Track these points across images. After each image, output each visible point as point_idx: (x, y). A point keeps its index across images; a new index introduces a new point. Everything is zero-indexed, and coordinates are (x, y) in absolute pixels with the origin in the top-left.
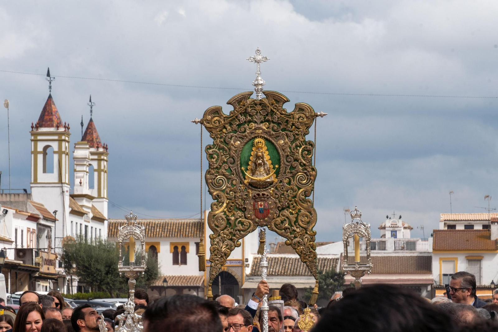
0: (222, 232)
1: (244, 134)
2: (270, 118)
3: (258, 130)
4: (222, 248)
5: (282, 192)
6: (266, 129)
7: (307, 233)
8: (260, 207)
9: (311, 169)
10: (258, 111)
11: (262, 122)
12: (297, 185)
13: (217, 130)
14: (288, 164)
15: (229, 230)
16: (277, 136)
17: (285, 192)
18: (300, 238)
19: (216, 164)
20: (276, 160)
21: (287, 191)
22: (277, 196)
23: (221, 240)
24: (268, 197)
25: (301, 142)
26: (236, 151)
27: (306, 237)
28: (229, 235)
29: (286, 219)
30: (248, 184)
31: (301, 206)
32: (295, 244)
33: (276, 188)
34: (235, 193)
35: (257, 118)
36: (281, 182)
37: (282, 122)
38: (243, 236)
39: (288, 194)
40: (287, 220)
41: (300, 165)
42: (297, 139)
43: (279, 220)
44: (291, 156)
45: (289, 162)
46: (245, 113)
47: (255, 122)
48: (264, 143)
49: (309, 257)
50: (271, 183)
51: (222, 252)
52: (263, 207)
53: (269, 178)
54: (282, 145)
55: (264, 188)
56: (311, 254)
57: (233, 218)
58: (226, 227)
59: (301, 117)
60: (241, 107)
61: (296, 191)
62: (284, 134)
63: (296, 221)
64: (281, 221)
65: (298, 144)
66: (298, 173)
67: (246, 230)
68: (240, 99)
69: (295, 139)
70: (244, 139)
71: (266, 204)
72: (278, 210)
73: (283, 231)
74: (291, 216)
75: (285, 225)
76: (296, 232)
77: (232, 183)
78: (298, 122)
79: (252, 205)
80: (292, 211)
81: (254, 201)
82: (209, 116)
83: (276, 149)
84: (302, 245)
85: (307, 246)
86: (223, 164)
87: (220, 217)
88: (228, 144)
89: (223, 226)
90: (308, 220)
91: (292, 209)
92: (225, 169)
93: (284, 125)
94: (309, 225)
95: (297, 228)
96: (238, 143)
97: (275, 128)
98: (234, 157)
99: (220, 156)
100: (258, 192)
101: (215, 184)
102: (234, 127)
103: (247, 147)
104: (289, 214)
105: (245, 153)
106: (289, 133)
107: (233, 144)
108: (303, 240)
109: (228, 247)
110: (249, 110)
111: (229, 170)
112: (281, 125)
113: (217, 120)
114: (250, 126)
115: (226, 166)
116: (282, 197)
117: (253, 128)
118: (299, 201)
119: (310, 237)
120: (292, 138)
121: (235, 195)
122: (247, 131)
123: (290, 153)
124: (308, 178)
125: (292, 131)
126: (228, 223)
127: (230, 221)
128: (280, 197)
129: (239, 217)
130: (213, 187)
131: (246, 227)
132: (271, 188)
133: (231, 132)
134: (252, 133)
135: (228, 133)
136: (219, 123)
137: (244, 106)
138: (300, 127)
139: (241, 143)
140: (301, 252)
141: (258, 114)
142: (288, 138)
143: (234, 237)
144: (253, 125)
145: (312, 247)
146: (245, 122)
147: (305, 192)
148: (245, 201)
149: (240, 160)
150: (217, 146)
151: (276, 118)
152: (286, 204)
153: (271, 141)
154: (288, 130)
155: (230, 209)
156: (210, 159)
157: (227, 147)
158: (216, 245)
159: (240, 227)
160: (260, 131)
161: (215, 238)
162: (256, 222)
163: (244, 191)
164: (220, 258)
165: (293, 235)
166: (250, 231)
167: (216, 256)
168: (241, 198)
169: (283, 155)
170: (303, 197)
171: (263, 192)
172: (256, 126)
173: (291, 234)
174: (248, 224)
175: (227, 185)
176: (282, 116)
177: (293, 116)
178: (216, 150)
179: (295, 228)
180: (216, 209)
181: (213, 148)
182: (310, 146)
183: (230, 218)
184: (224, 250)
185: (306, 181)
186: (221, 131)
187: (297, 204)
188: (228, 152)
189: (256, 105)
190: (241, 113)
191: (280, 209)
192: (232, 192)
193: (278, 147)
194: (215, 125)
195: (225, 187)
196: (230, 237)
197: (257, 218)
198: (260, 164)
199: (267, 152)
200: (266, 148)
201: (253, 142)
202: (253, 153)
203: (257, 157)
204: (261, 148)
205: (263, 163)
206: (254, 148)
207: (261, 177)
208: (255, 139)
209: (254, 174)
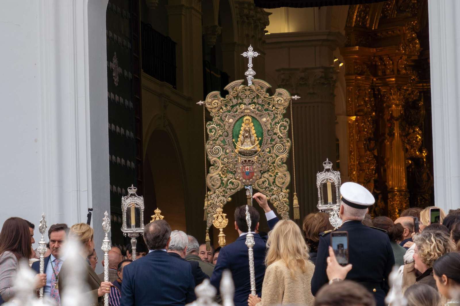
0: (217, 190)
1: (236, 114)
2: (255, 100)
3: (246, 110)
4: (216, 202)
5: (264, 159)
6: (253, 110)
7: (282, 191)
8: (246, 171)
9: (286, 141)
10: (247, 95)
11: (250, 104)
12: (276, 153)
13: (216, 110)
14: (269, 137)
15: (222, 188)
17: (266, 159)
18: (276, 195)
19: (214, 136)
20: (260, 134)
21: (268, 158)
22: (260, 162)
23: (216, 196)
24: (253, 163)
25: (280, 119)
26: (229, 126)
27: (281, 195)
28: (223, 192)
29: (267, 180)
30: (238, 153)
31: (278, 170)
32: (273, 200)
33: (259, 156)
34: (228, 159)
35: (246, 101)
36: (263, 151)
37: (265, 104)
38: (233, 193)
39: (269, 161)
40: (267, 181)
41: (278, 137)
42: (277, 117)
43: (261, 181)
44: (271, 130)
45: (270, 135)
46: (237, 97)
47: (245, 104)
48: (251, 120)
49: (283, 210)
50: (256, 152)
51: (216, 206)
52: (248, 170)
53: (254, 148)
54: (265, 122)
55: (250, 156)
56: (285, 208)
57: (226, 179)
58: (220, 187)
59: (279, 100)
60: (234, 92)
61: (275, 158)
62: (267, 113)
63: (274, 182)
64: (263, 182)
65: (277, 121)
66: (276, 144)
67: (235, 189)
68: (234, 85)
69: (275, 118)
70: (236, 117)
71: (251, 168)
72: (260, 172)
73: (264, 189)
74: (270, 177)
75: (266, 185)
76: (274, 191)
77: (226, 151)
78: (277, 104)
79: (241, 169)
80: (271, 174)
81: (242, 166)
82: (210, 99)
83: (260, 125)
84: (278, 201)
85: (282, 201)
86: (219, 136)
87: (217, 178)
88: (224, 121)
89: (218, 185)
90: (283, 181)
91: (271, 173)
92: (221, 141)
93: (266, 106)
94: (283, 185)
95: (275, 187)
96: (231, 120)
97: (260, 108)
98: (228, 131)
99: (217, 131)
100: (245, 159)
101: (213, 153)
102: (228, 108)
103: (238, 123)
104: (269, 176)
105: (236, 128)
106: (270, 112)
107: (227, 121)
108: (279, 197)
109: (221, 202)
110: (240, 94)
111: (224, 141)
112: (265, 106)
113: (216, 102)
114: (241, 107)
115: (221, 138)
116: (264, 163)
117: (243, 109)
118: (277, 166)
119: (284, 195)
120: (273, 117)
121: (228, 161)
122: (239, 111)
123: (271, 128)
124: (284, 148)
125: (272, 111)
126: (222, 183)
127: (224, 182)
128: (262, 163)
129: (230, 178)
130: (212, 155)
131: (236, 186)
132: (255, 156)
133: (226, 112)
134: (242, 112)
135: (224, 112)
136: (218, 104)
137: (237, 91)
138: (279, 108)
139: (234, 120)
140: (277, 206)
141: (247, 97)
142: (269, 116)
143: (226, 194)
144: (243, 106)
145: (285, 203)
146: (237, 104)
147: (282, 159)
148: (235, 166)
149: (233, 133)
150: (215, 123)
151: (260, 100)
152: (267, 168)
153: (256, 119)
154: (269, 110)
155: (224, 172)
156: (210, 132)
157: (223, 124)
158: (212, 200)
159: (230, 186)
160: (249, 111)
161: (212, 194)
162: (244, 183)
163: (235, 158)
164: (215, 211)
165: (271, 193)
166: (238, 190)
167: (212, 209)
168: (232, 164)
169: (266, 130)
170: (280, 163)
171: (249, 159)
172: (246, 107)
173: (270, 192)
174: (237, 184)
175: (222, 153)
176: (265, 99)
177: (274, 100)
178: (215, 126)
179: (273, 187)
180: (213, 172)
181: (212, 124)
182: (287, 123)
183: (224, 179)
184: (218, 204)
185: (282, 150)
186: (219, 110)
187: (275, 168)
188: (223, 127)
189: (246, 90)
190: (234, 97)
191: (262, 172)
192: (226, 159)
193: (262, 123)
194: (215, 106)
195: (220, 155)
196: (223, 194)
197: (244, 179)
198: (247, 137)
199: (253, 128)
200: (252, 124)
201: (243, 120)
202: (242, 128)
203: (246, 131)
204: (249, 124)
205: (249, 136)
206: (243, 125)
207: (248, 147)
208: (244, 117)
209: (242, 145)
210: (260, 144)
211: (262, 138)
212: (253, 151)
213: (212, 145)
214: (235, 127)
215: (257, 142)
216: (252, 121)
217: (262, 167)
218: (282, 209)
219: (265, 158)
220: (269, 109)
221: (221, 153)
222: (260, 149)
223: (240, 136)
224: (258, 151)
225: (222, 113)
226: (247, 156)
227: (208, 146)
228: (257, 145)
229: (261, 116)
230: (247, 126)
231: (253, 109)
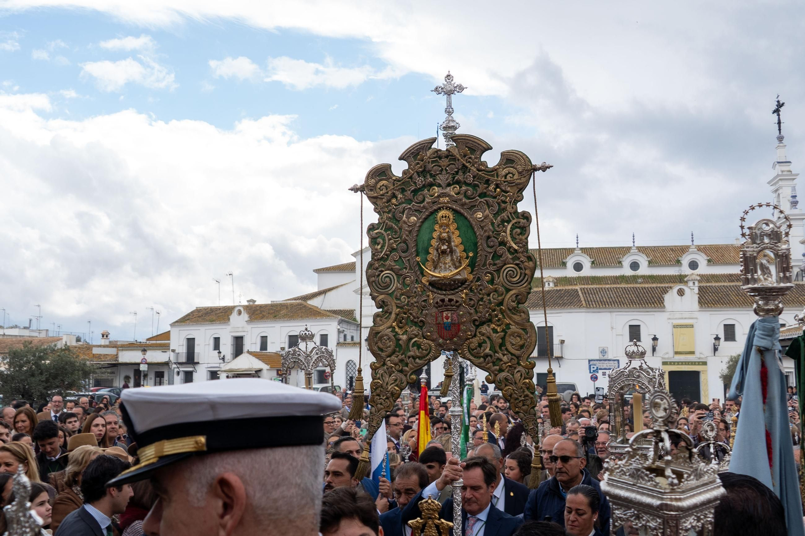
0: (389, 359)
1: (422, 205)
2: (460, 177)
3: (442, 197)
4: (387, 384)
5: (480, 296)
6: (455, 196)
7: (519, 364)
8: (445, 320)
9: (526, 258)
10: (444, 168)
11: (449, 185)
12: (504, 284)
13: (384, 200)
14: (489, 250)
15: (398, 355)
16: (472, 206)
17: (485, 296)
18: (508, 372)
19: (381, 252)
20: (471, 245)
21: (489, 295)
22: (472, 302)
23: (387, 371)
24: (458, 304)
25: (510, 213)
26: (410, 232)
27: (518, 371)
28: (400, 364)
29: (487, 340)
31: (511, 318)
32: (500, 382)
33: (471, 290)
34: (409, 297)
35: (442, 179)
36: (479, 279)
37: (480, 183)
38: (419, 366)
39: (490, 300)
40: (488, 342)
41: (509, 251)
42: (504, 209)
43: (475, 342)
44: (494, 237)
45: (491, 247)
46: (424, 172)
47: (439, 186)
48: (451, 217)
49: (524, 405)
50: (463, 282)
51: (387, 391)
52: (449, 320)
53: (458, 273)
54: (480, 220)
56: (527, 400)
57: (404, 337)
58: (394, 352)
59: (509, 173)
60: (418, 163)
61: (502, 294)
62: (484, 202)
63: (501, 345)
64: (479, 343)
65: (506, 217)
66: (505, 264)
67: (424, 357)
68: (417, 150)
69: (501, 210)
70: (422, 212)
71: (455, 316)
72: (474, 325)
73: (482, 359)
74: (494, 335)
75: (485, 350)
76: (502, 363)
77: (404, 282)
78: (505, 182)
79: (433, 317)
80: (496, 328)
81: (436, 310)
82: (373, 180)
83: (471, 226)
84: (512, 384)
85: (519, 385)
86: (391, 252)
87: (386, 335)
88: (399, 221)
89: (390, 350)
90: (521, 343)
91: (495, 325)
92: (395, 261)
93: (482, 188)
94: (522, 350)
95: (504, 355)
96: (413, 219)
97: (470, 193)
98: (407, 242)
99: (387, 241)
100: (443, 297)
101: (380, 284)
102: (408, 194)
103: (426, 225)
104: (491, 332)
105: (424, 236)
106: (490, 200)
107: (406, 220)
108: (513, 375)
109: (396, 383)
110: (429, 167)
111: (400, 262)
112: (479, 187)
113: (383, 185)
114: (431, 193)
115: (396, 256)
116: (481, 305)
117: (436, 195)
118: (507, 311)
119: (524, 371)
120: (496, 208)
121: (408, 302)
122: (427, 200)
123: (493, 232)
124: (521, 273)
125: (495, 197)
126: (398, 345)
127: (401, 342)
128: (478, 304)
129: (414, 336)
130: (376, 287)
131: (424, 351)
133: (403, 203)
134: (434, 203)
135: (400, 204)
136: (387, 189)
137: (422, 161)
138: (509, 189)
139: (418, 219)
140: (510, 396)
141: (444, 172)
142: (489, 208)
143: (406, 368)
144: (435, 190)
145: (528, 388)
146: (424, 186)
147: (517, 296)
148: (423, 310)
149: (417, 245)
150: (383, 225)
151: (470, 177)
152: (487, 315)
153: (462, 215)
154: (489, 196)
155: (401, 323)
156: (373, 245)
157: (398, 226)
158: (379, 379)
159: (413, 351)
160: (446, 199)
161: (378, 368)
162: (440, 345)
163: (422, 294)
164: (384, 401)
165: (497, 367)
166: (430, 359)
167: (378, 397)
168: (417, 306)
169: (482, 236)
170: (513, 304)
171: (450, 297)
173: (494, 366)
174: (428, 347)
175: (397, 285)
176: (480, 173)
177: (497, 173)
178: (382, 232)
179: (500, 355)
180: (381, 323)
181: (378, 229)
182: (525, 220)
183: (401, 336)
184: (390, 387)
185: (518, 277)
186: (389, 201)
187: (504, 315)
188: (399, 233)
190: (418, 173)
191: (477, 323)
192: (404, 296)
193: (474, 223)
194: (381, 192)
195: (393, 289)
196: (401, 368)
197: (441, 337)
198: (444, 252)
199: (457, 233)
201: (436, 218)
202: (435, 235)
203: (441, 240)
204: (448, 226)
205: (448, 250)
206: (437, 227)
207: (446, 272)
208: (438, 212)
209: (435, 268)
210: (472, 265)
211: (476, 253)
212: (458, 280)
213: (377, 269)
214: (422, 232)
215: (465, 263)
216: (454, 219)
218: (521, 403)
219: (483, 295)
220: (488, 193)
221: (395, 285)
222: (472, 277)
224: (468, 279)
225: (396, 205)
227: (370, 271)
228: (464, 268)
229: (471, 208)
230: (444, 229)
231: (456, 194)
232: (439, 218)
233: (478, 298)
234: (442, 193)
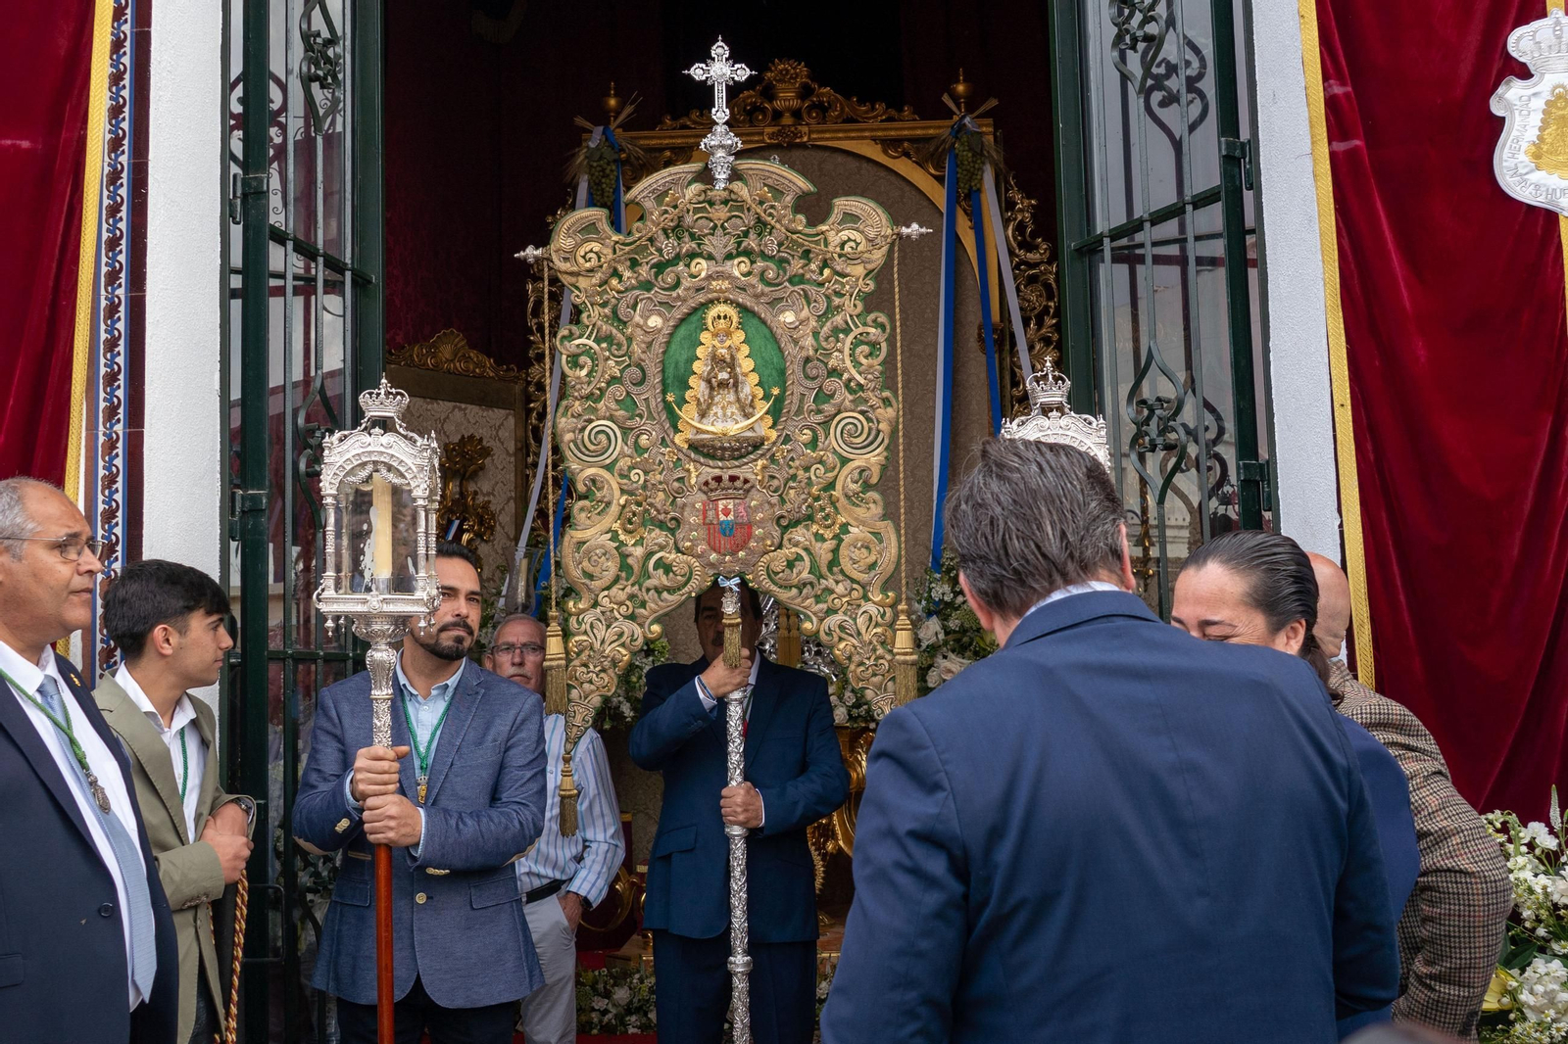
0: (606, 593)
1: (674, 294)
2: (752, 242)
3: (714, 280)
4: (602, 643)
5: (792, 471)
6: (743, 278)
7: (866, 598)
8: (722, 517)
9: (879, 401)
10: (719, 223)
11: (729, 257)
12: (838, 448)
13: (594, 279)
14: (809, 384)
15: (626, 586)
16: (775, 300)
17: (801, 472)
18: (845, 613)
19: (589, 383)
20: (774, 375)
21: (807, 469)
22: (775, 483)
23: (602, 619)
25: (851, 316)
26: (650, 344)
27: (864, 612)
28: (628, 603)
29: (803, 554)
30: (686, 446)
31: (850, 513)
32: (829, 633)
33: (773, 460)
34: (646, 473)
35: (717, 244)
36: (787, 439)
37: (793, 256)
38: (668, 607)
39: (809, 478)
40: (806, 558)
41: (847, 386)
42: (839, 308)
43: (780, 556)
44: (818, 359)
45: (813, 379)
46: (677, 230)
47: (710, 257)
48: (735, 319)
49: (874, 675)
50: (757, 444)
51: (602, 658)
52: (731, 517)
53: (751, 428)
54: (792, 326)
55: (737, 459)
56: (880, 664)
57: (639, 551)
58: (617, 580)
59: (849, 240)
60: (666, 212)
61: (834, 468)
62: (798, 294)
63: (833, 563)
64: (788, 561)
65: (841, 322)
66: (840, 412)
67: (679, 589)
68: (664, 185)
69: (831, 310)
70: (674, 307)
71: (741, 509)
72: (778, 524)
73: (794, 591)
74: (819, 545)
75: (801, 573)
76: (835, 596)
77: (636, 442)
78: (840, 256)
79: (698, 510)
80: (821, 532)
81: (704, 497)
82: (570, 240)
83: (775, 339)
84: (852, 636)
85: (866, 638)
86: (609, 384)
87: (602, 546)
88: (625, 323)
89: (609, 576)
90: (872, 558)
91: (820, 525)
92: (617, 401)
93: (796, 266)
94: (873, 573)
95: (837, 582)
96: (655, 321)
97: (771, 274)
98: (643, 364)
99: (601, 361)
100: (717, 472)
101: (585, 447)
102: (644, 271)
103: (682, 331)
104: (813, 540)
105: (678, 353)
106: (812, 289)
107: (641, 322)
108: (855, 620)
109: (622, 640)
110: (689, 219)
111: (628, 403)
112: (789, 264)
113: (591, 251)
114: (693, 270)
115: (619, 391)
116: (791, 488)
117: (703, 274)
118: (843, 499)
119: (876, 612)
120: (823, 306)
121: (645, 481)
122: (686, 283)
123: (816, 351)
124: (870, 429)
125: (821, 284)
126: (625, 566)
127: (630, 561)
128: (785, 486)
129: (656, 548)
130: (579, 455)
131: (679, 578)
132: (756, 460)
133: (634, 288)
134: (698, 290)
135: (627, 290)
136: (599, 258)
137: (675, 207)
138: (848, 270)
139: (666, 320)
140: (849, 658)
141: (720, 231)
142: (809, 304)
143: (642, 611)
144: (702, 266)
145: (883, 643)
146: (678, 258)
147: (863, 471)
148: (675, 498)
149: (663, 371)
150: (593, 330)
151: (773, 243)
152: (804, 507)
153: (755, 315)
154: (809, 282)
155: (631, 523)
156: (571, 368)
157: (623, 334)
158: (585, 633)
159: (659, 578)
160: (725, 285)
161: (583, 611)
162: (712, 565)
163: (675, 467)
164: (597, 676)
165: (823, 606)
166: (691, 592)
167: (584, 669)
168: (664, 490)
169: (795, 357)
170: (854, 487)
171: (731, 472)
172: (714, 269)
173: (817, 603)
174: (687, 569)
175: (622, 448)
176: (795, 237)
177: (825, 239)
178: (590, 343)
179: (830, 583)
180: (588, 522)
181: (581, 337)
182: (879, 330)
183: (631, 549)
184: (609, 648)
185: (864, 436)
186: (604, 282)
187: (836, 508)
188: (625, 348)
189: (711, 203)
190: (665, 230)
191: (784, 522)
192: (637, 471)
193: (779, 331)
194: (588, 265)
195: (614, 456)
196: (631, 610)
197: (715, 550)
198: (723, 385)
199: (745, 350)
200: (740, 336)
201: (704, 319)
202: (700, 351)
203: (717, 361)
204: (728, 334)
205: (731, 381)
206: (705, 337)
207: (726, 423)
208: (708, 309)
209: (703, 415)
210: (776, 413)
211: (784, 390)
212: (747, 439)
213: (579, 415)
214: (673, 346)
215: (763, 407)
216: (740, 323)
217: (783, 501)
218: (870, 670)
219: (797, 468)
220: (808, 276)
221: (618, 448)
222: (774, 435)
223: (692, 382)
224: (768, 439)
225: (618, 292)
226: (722, 459)
227: (564, 420)
228: (761, 418)
229: (773, 303)
230: (722, 342)
231: (744, 275)
232: (709, 321)
233: (786, 476)
234: (717, 272)
